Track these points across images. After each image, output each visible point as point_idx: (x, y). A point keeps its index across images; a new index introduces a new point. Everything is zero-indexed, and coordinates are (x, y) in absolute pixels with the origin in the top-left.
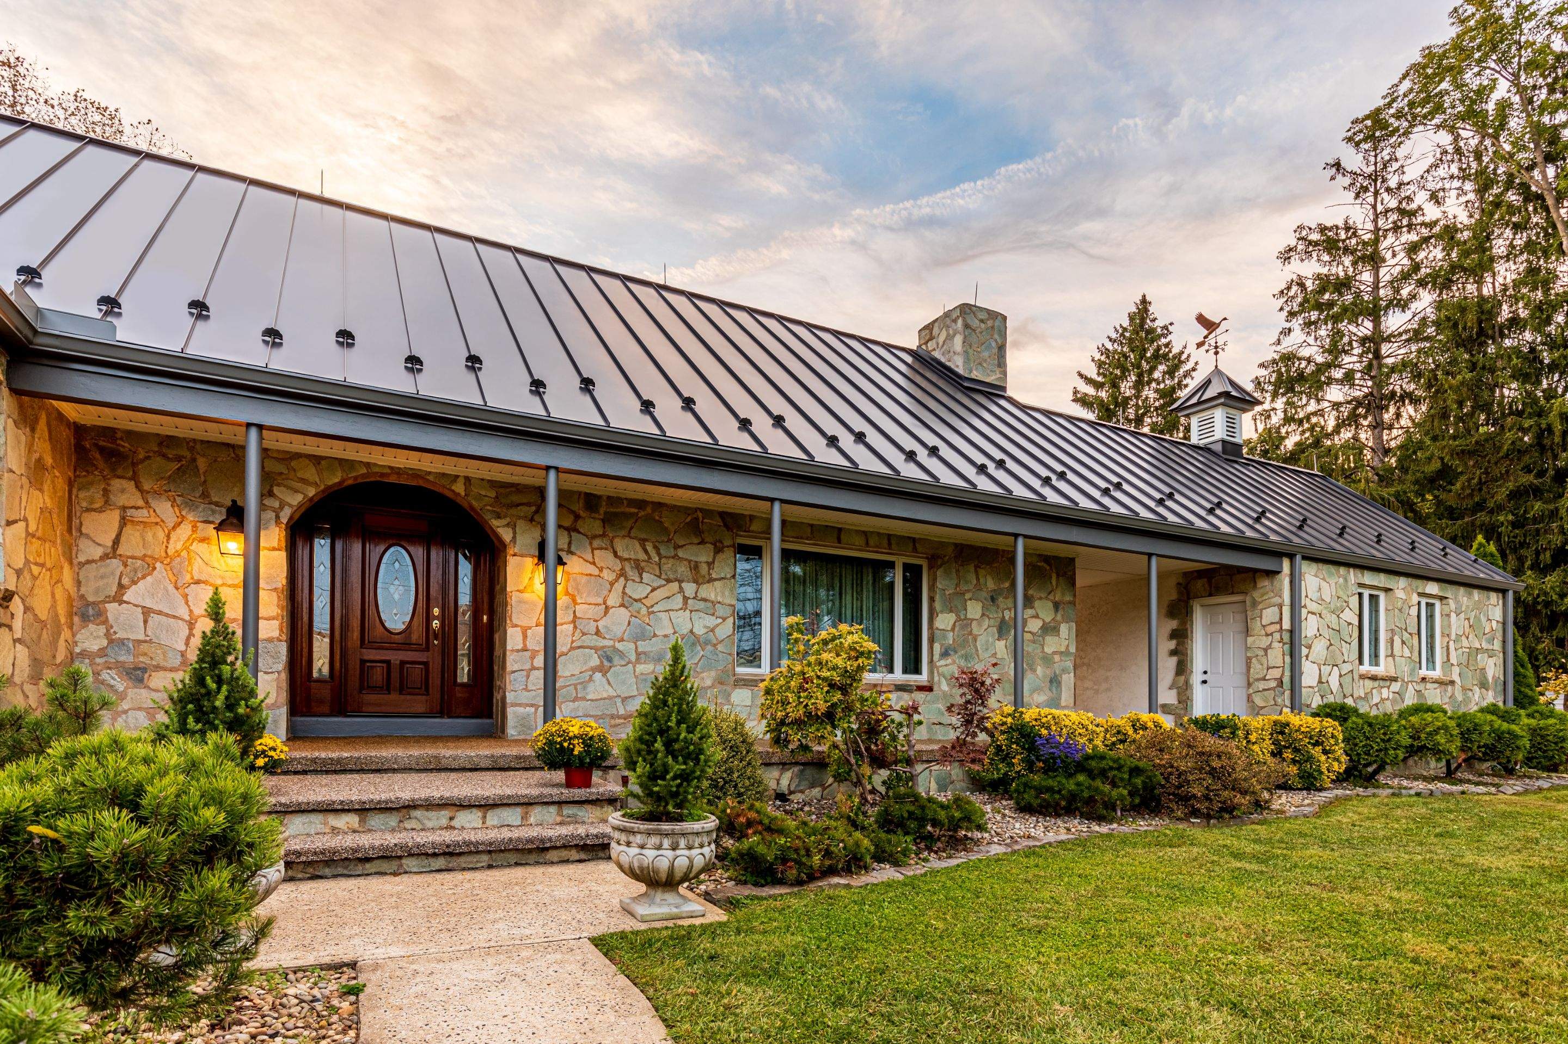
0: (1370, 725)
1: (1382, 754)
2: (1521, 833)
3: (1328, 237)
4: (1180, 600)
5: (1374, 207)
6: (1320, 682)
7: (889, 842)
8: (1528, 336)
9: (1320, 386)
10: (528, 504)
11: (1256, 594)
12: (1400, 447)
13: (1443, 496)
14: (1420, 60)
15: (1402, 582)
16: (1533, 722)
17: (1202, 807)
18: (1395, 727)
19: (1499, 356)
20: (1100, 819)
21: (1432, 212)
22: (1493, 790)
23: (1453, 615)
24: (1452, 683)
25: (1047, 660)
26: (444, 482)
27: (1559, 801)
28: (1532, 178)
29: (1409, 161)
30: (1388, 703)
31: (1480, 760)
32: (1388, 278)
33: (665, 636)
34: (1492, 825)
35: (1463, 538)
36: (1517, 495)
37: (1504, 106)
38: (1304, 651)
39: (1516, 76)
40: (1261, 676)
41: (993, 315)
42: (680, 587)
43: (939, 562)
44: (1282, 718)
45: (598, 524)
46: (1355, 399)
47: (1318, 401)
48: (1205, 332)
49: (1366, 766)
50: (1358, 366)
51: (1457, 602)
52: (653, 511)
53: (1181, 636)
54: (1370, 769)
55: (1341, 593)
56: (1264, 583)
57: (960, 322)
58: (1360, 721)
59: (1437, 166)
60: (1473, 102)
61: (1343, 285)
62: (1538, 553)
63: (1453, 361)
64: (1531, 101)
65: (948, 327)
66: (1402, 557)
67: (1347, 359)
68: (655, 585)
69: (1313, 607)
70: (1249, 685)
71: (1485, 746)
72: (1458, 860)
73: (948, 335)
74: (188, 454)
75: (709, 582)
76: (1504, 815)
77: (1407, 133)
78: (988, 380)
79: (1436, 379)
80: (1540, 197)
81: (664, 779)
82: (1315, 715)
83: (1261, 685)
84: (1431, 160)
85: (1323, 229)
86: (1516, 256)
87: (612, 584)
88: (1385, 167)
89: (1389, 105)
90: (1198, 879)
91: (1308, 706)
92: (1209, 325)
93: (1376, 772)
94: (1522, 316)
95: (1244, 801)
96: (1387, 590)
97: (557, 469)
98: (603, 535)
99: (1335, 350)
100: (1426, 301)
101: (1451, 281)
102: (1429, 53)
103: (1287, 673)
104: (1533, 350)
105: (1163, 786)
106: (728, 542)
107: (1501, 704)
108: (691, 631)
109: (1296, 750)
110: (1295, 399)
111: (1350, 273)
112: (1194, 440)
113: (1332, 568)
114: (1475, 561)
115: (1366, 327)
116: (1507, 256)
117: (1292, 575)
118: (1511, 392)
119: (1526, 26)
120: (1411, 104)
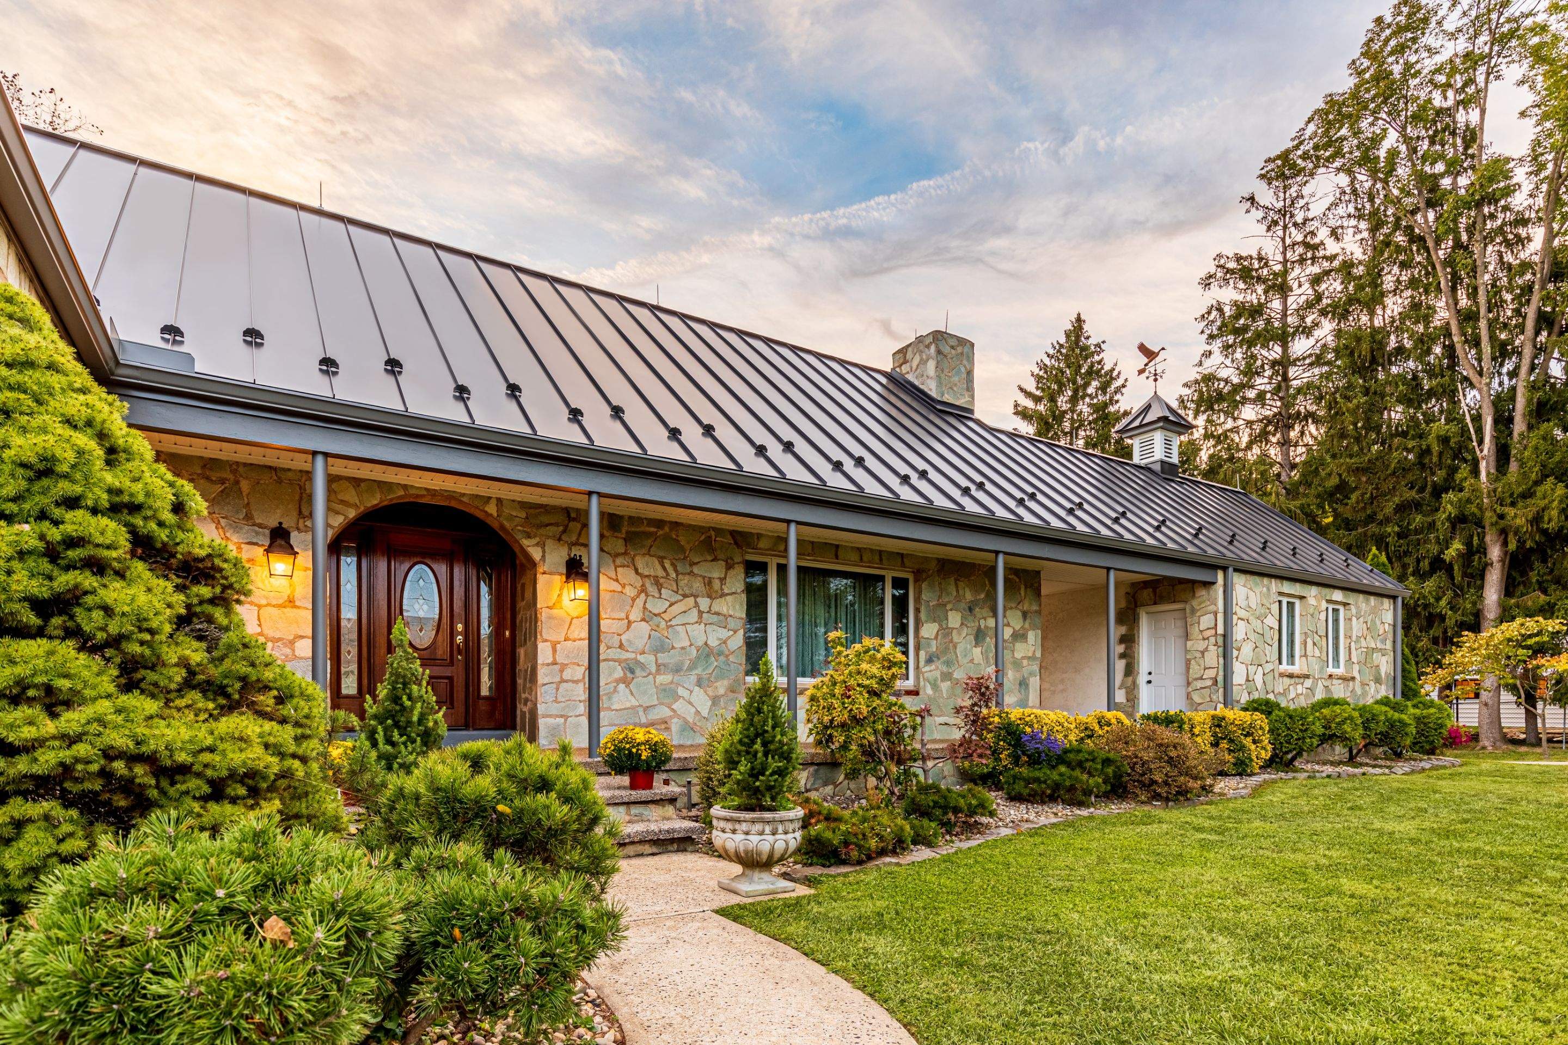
0: (1291, 717)
1: (1300, 742)
2: (1412, 805)
3: (1244, 267)
4: (1128, 608)
5: (1283, 240)
6: (1248, 680)
7: (922, 827)
8: (1411, 364)
9: (1236, 405)
10: (557, 525)
11: (1195, 603)
12: (1305, 463)
13: (1340, 509)
14: (1323, 106)
15: (1314, 590)
16: (1417, 711)
17: (1162, 791)
18: (1311, 719)
19: (1388, 383)
20: (1081, 804)
21: (1332, 247)
22: (1387, 771)
23: (1354, 619)
24: (1353, 679)
25: (1017, 664)
26: (477, 503)
27: (1438, 779)
28: (1416, 221)
29: (1313, 199)
30: (1302, 698)
31: (1376, 745)
32: (1294, 306)
33: (683, 648)
34: (1390, 799)
35: (1357, 547)
36: (1402, 508)
37: (1393, 154)
38: (1235, 653)
39: (1404, 128)
40: (1198, 676)
41: (963, 342)
42: (696, 602)
43: (924, 576)
44: (1218, 712)
45: (621, 542)
46: (1266, 418)
47: (1235, 419)
48: (1146, 360)
49: (1287, 753)
50: (1268, 388)
51: (1357, 607)
52: (671, 530)
53: (1129, 640)
54: (1290, 756)
55: (1265, 602)
56: (1202, 593)
57: (933, 348)
58: (1281, 714)
59: (1337, 205)
60: (1368, 149)
61: (1256, 311)
62: (1418, 561)
63: (1350, 386)
64: (1415, 151)
65: (922, 351)
66: (1313, 568)
67: (1259, 381)
68: (673, 600)
69: (1242, 613)
70: (1189, 684)
71: (1381, 733)
72: (1369, 826)
73: (921, 359)
74: (231, 477)
75: (721, 596)
76: (1399, 791)
77: (1312, 175)
78: (957, 403)
79: (1336, 403)
80: (1422, 239)
81: (763, 775)
82: (1245, 709)
83: (1199, 684)
84: (1331, 199)
85: (1239, 258)
86: (1402, 291)
87: (633, 600)
88: (1293, 203)
89: (1297, 147)
90: (1175, 848)
91: (1238, 702)
92: (1150, 354)
93: (1294, 759)
94: (1408, 346)
95: (1195, 785)
96: (1302, 598)
97: (599, 494)
98: (625, 553)
99: (1250, 372)
100: (1326, 330)
101: (1347, 311)
102: (1331, 101)
103: (1221, 673)
104: (1415, 377)
105: (1129, 775)
106: (738, 559)
107: (1391, 696)
108: (706, 644)
109: (1231, 741)
110: (1215, 417)
111: (1262, 301)
112: (1136, 460)
113: (1257, 578)
114: (1371, 571)
115: (1276, 351)
116: (1395, 291)
117: (1225, 585)
118: (1397, 414)
119: (1413, 82)
120: (1316, 148)
